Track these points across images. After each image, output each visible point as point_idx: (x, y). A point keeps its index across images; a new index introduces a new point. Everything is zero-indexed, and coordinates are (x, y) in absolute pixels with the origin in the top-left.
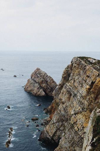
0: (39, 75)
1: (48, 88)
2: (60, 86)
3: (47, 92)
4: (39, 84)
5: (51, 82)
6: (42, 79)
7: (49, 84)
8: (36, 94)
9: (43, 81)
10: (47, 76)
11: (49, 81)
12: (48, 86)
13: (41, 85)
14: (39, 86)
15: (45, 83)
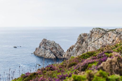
0: (48, 44)
1: (58, 53)
2: (77, 48)
3: (57, 56)
4: (50, 50)
5: (60, 48)
6: (52, 46)
7: (58, 49)
8: (48, 57)
9: (53, 48)
10: (56, 44)
11: (58, 47)
12: (57, 51)
13: (52, 51)
14: (50, 52)
15: (55, 49)
